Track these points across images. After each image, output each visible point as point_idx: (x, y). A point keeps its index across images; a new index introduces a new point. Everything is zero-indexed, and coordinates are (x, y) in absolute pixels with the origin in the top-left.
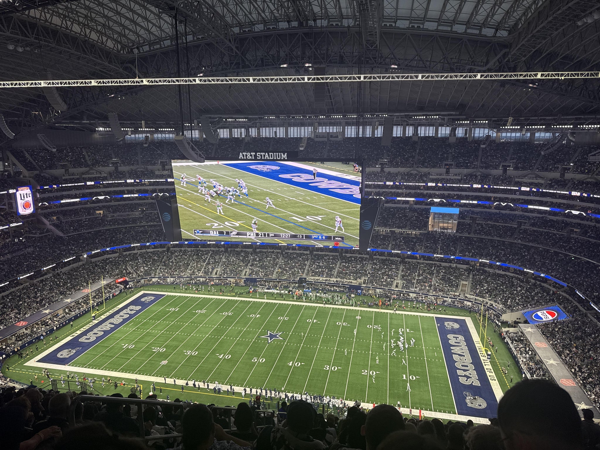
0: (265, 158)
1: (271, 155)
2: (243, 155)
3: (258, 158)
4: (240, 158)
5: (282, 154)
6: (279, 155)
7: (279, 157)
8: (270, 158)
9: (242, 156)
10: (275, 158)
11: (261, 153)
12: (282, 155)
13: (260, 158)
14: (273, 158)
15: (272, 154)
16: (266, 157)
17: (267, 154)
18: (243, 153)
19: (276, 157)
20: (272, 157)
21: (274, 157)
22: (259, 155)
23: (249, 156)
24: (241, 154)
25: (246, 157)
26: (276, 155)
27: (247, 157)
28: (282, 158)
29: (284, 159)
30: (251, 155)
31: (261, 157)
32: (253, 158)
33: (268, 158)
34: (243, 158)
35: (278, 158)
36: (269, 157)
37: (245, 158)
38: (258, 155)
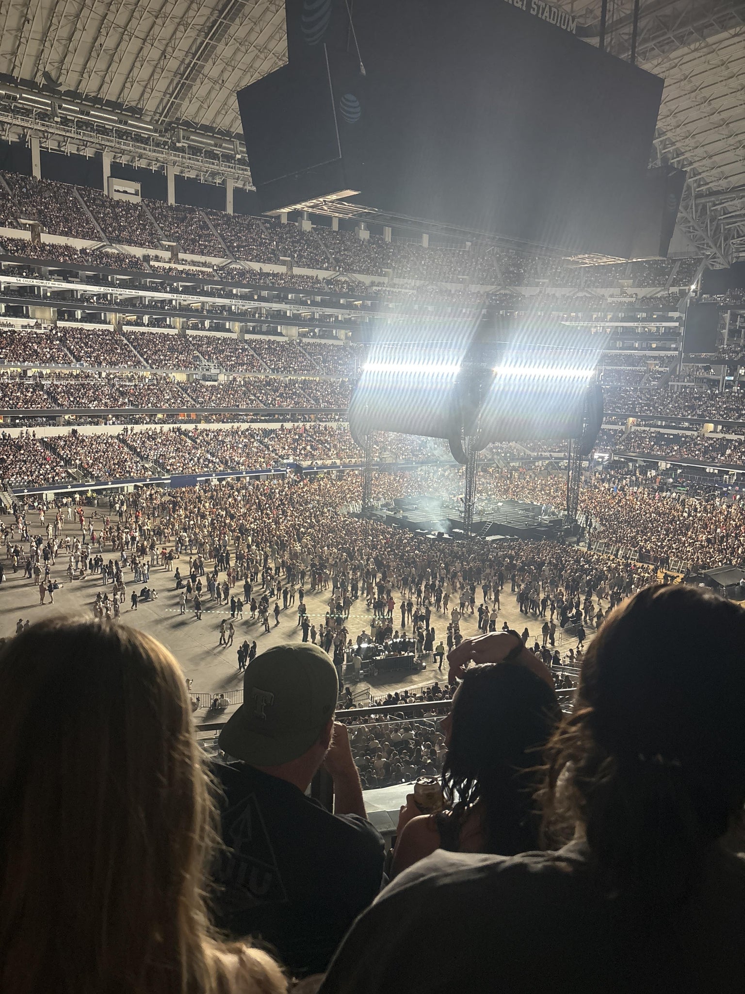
1: (555, 12)
3: (532, 12)
8: (551, 21)
10: (558, 25)
12: (571, 21)
13: (534, 13)
14: (554, 22)
16: (545, 14)
19: (560, 23)
20: (553, 20)
21: (557, 22)
22: (535, 3)
25: (513, 1)
28: (569, 30)
29: (571, 31)
30: (522, 0)
32: (524, 8)
33: (548, 20)
35: (562, 27)
38: (533, 5)
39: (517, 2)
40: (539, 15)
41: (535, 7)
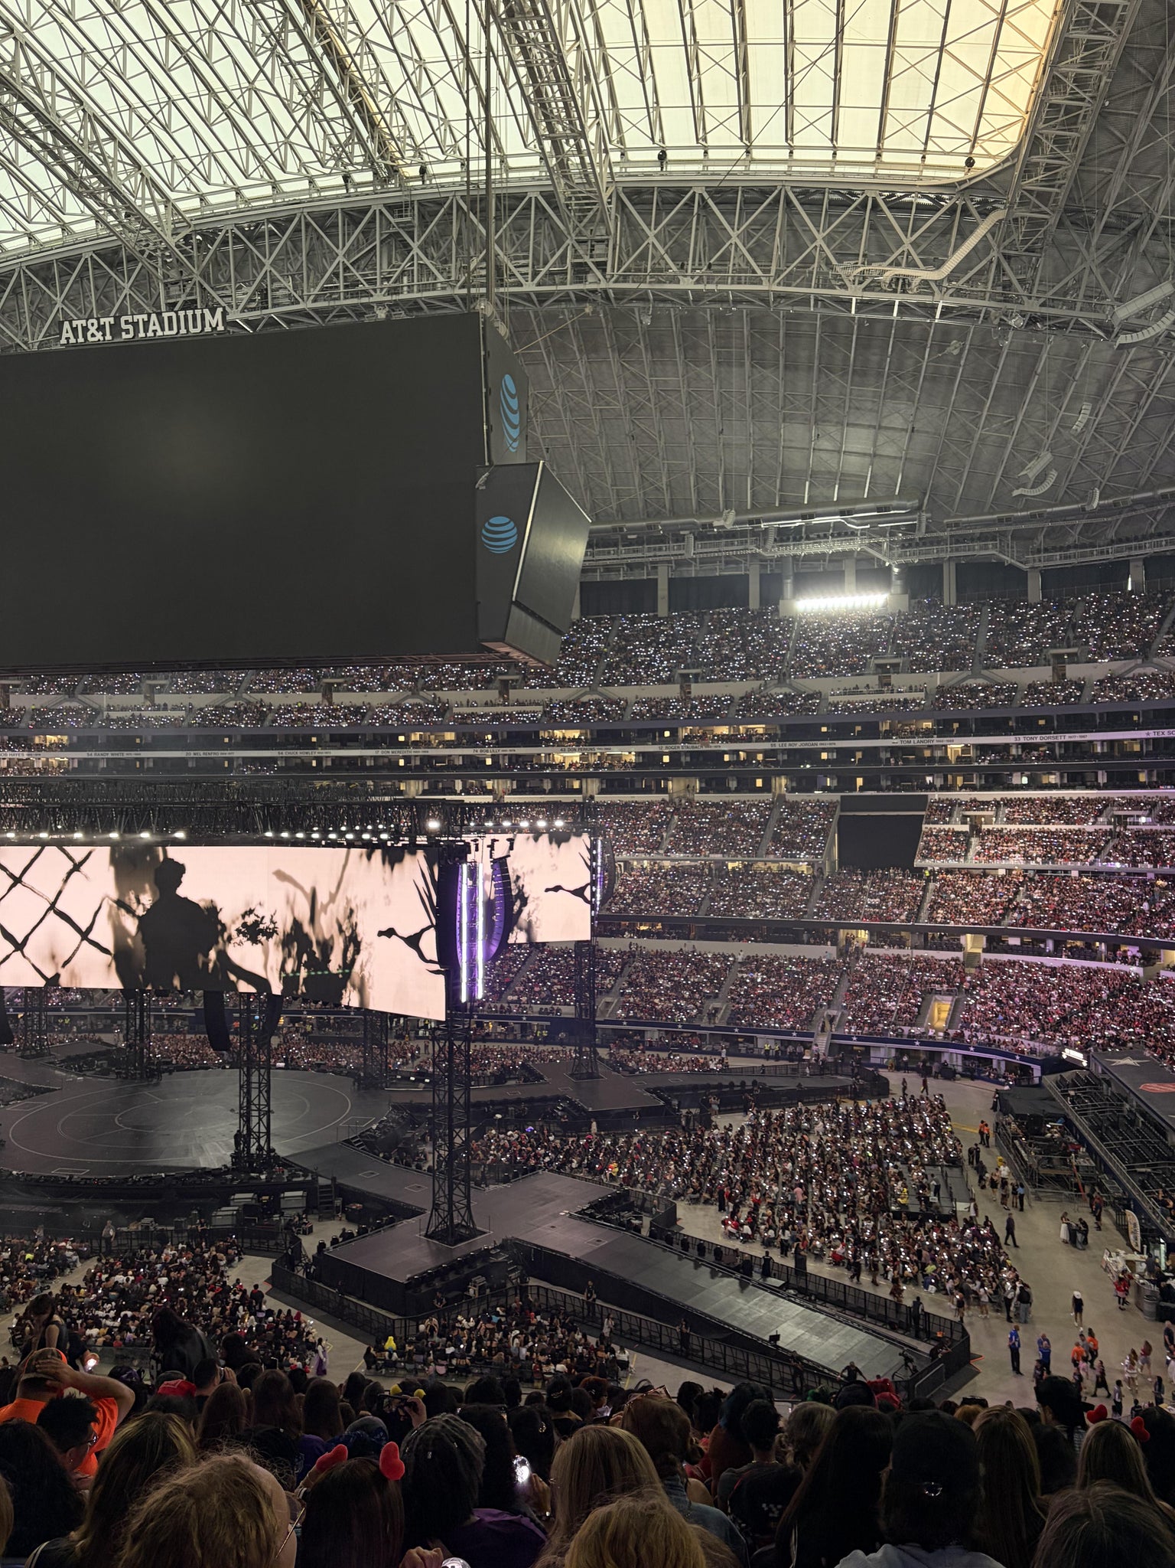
0: (150, 334)
1: (170, 319)
2: (75, 330)
3: (124, 336)
4: (63, 341)
5: (207, 312)
6: (194, 316)
7: (195, 326)
8: (167, 332)
9: (70, 335)
10: (183, 331)
11: (136, 318)
13: (131, 336)
15: (173, 314)
16: (151, 327)
17: (154, 317)
18: (79, 323)
19: (187, 327)
20: (171, 328)
21: (179, 328)
22: (127, 322)
23: (93, 330)
24: (66, 325)
25: (85, 336)
26: (186, 317)
30: (101, 328)
32: (108, 337)
33: (159, 333)
34: (72, 340)
35: (192, 330)
36: (163, 329)
37: (81, 340)
38: (124, 326)
39: (93, 335)
40: (142, 334)
41: (130, 327)
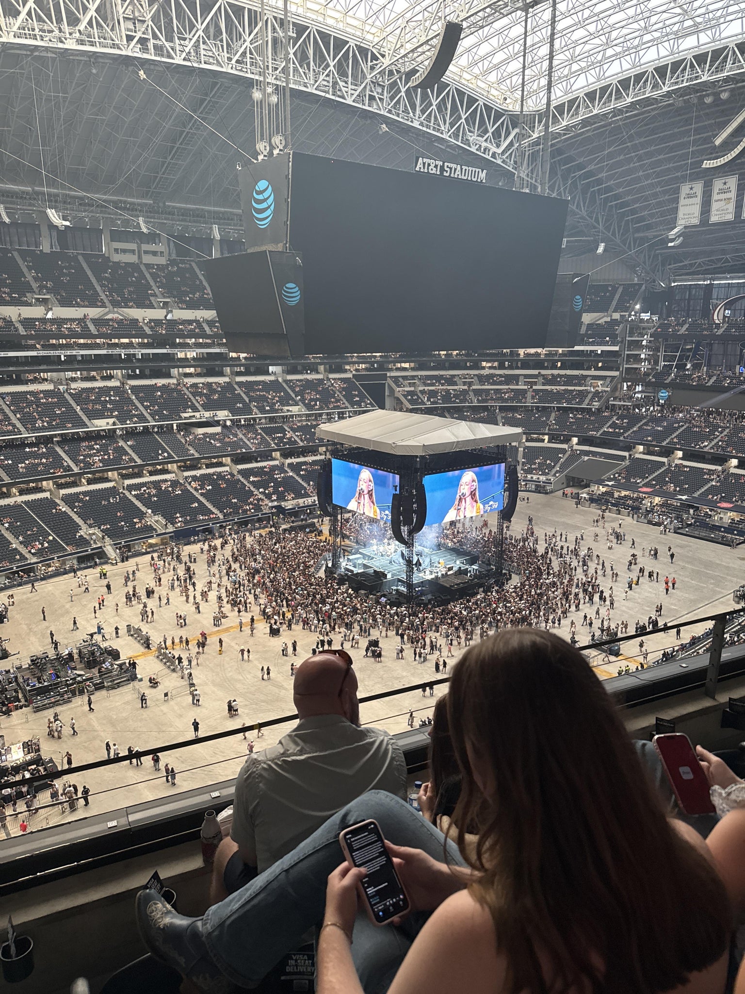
2: (424, 164)
3: (445, 174)
4: (417, 169)
5: (480, 170)
8: (463, 177)
10: (469, 179)
13: (448, 174)
15: (467, 168)
18: (425, 160)
19: (471, 176)
20: (465, 175)
21: (468, 176)
22: (448, 167)
23: (432, 166)
24: (421, 160)
25: (428, 169)
26: (472, 171)
27: (430, 168)
28: (479, 180)
30: (436, 166)
31: (450, 173)
32: (438, 173)
33: (460, 177)
34: (421, 170)
35: (473, 179)
36: (461, 175)
37: (426, 171)
38: (446, 169)
39: (432, 170)
40: (452, 175)
41: (448, 170)
